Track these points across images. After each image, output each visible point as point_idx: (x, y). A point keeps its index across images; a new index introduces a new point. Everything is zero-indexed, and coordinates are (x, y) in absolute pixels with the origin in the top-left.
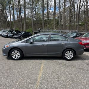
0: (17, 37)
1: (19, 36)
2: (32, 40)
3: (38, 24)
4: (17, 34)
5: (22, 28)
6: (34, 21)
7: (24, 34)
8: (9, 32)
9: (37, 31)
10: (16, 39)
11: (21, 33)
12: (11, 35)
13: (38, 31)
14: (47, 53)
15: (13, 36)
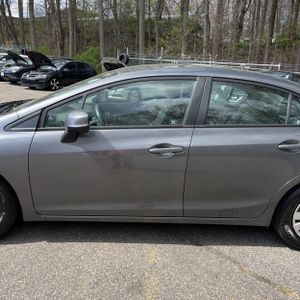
0: (37, 81)
1: (45, 76)
2: (76, 117)
3: (122, 33)
4: (35, 68)
5: (62, 47)
6: (106, 23)
7: (65, 70)
8: (7, 58)
9: (115, 60)
10: (31, 88)
11: (53, 66)
12: (15, 69)
13: (121, 58)
14: (177, 206)
15: (19, 74)
